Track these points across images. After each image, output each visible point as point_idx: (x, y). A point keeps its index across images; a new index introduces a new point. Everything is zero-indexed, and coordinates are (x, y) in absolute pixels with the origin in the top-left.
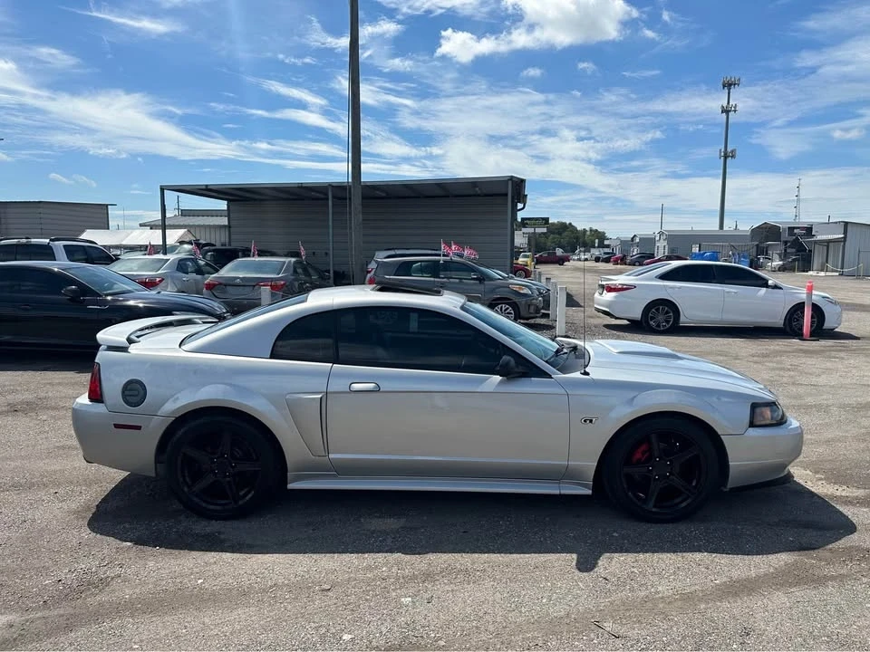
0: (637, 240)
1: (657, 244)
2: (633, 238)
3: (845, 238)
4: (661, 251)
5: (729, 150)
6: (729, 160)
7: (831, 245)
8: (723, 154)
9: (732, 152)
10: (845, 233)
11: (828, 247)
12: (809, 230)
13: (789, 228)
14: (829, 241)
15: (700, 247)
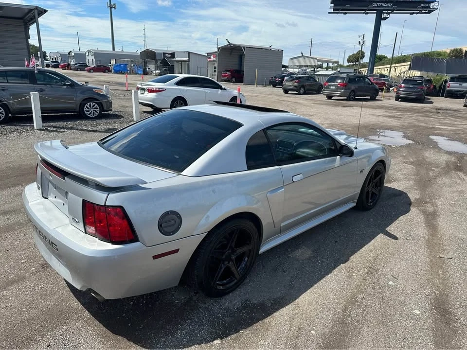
0: (73, 54)
1: (87, 58)
2: (69, 53)
3: (189, 60)
4: (91, 62)
5: (112, 3)
6: (113, 9)
7: (183, 63)
8: (109, 6)
9: (114, 5)
10: (189, 58)
11: (181, 64)
12: (173, 55)
13: (163, 53)
14: (182, 61)
15: (116, 61)
